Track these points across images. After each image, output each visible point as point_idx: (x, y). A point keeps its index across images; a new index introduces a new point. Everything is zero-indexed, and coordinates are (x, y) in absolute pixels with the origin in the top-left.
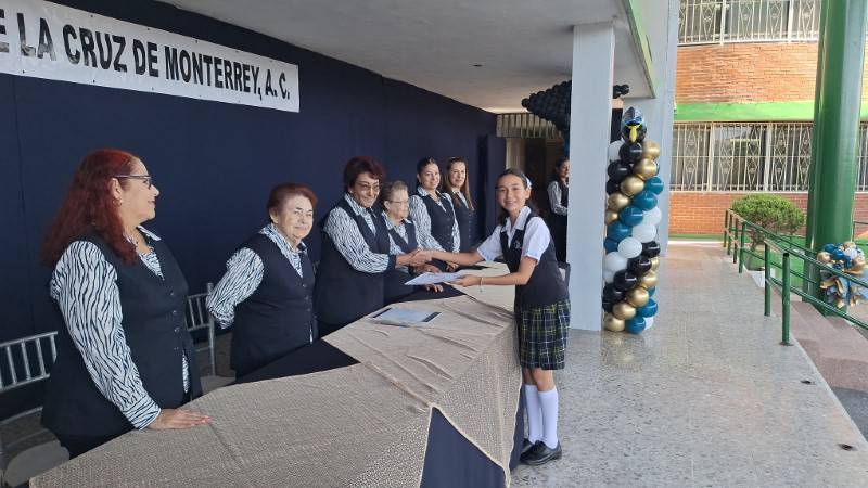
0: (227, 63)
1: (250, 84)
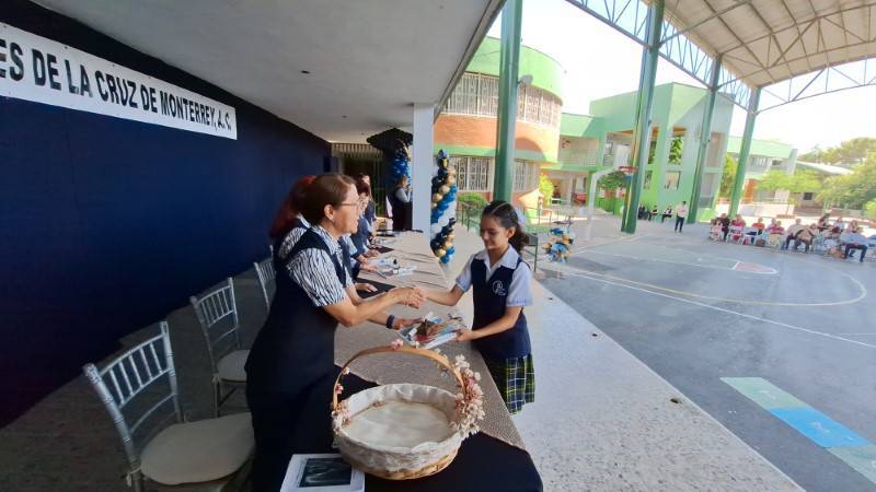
0: (197, 105)
1: (210, 119)
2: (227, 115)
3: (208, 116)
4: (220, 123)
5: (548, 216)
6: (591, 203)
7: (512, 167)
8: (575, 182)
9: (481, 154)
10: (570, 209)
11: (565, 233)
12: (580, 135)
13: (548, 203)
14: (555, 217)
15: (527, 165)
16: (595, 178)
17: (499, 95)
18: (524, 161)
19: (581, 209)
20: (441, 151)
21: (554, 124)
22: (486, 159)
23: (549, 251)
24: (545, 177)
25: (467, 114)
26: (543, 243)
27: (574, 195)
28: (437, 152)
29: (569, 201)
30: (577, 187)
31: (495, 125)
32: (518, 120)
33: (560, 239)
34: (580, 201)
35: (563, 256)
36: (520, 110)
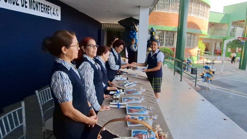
0: (44, 5)
1: (49, 11)
2: (57, 10)
3: (49, 10)
4: (53, 13)
5: (202, 60)
6: (224, 55)
7: (185, 36)
8: (216, 44)
9: (171, 29)
10: (213, 57)
11: (211, 68)
12: (219, 22)
13: (203, 54)
14: (206, 61)
15: (193, 35)
16: (226, 42)
17: (180, 3)
18: (191, 34)
19: (219, 57)
20: (152, 28)
21: (206, 17)
22: (173, 32)
23: (203, 77)
24: (201, 41)
25: (164, 11)
26: (200, 73)
27: (215, 50)
28: (150, 29)
29: (213, 53)
30: (217, 47)
31: (178, 17)
32: (188, 15)
33: (208, 71)
34: (218, 53)
35: (209, 79)
36: (190, 10)
